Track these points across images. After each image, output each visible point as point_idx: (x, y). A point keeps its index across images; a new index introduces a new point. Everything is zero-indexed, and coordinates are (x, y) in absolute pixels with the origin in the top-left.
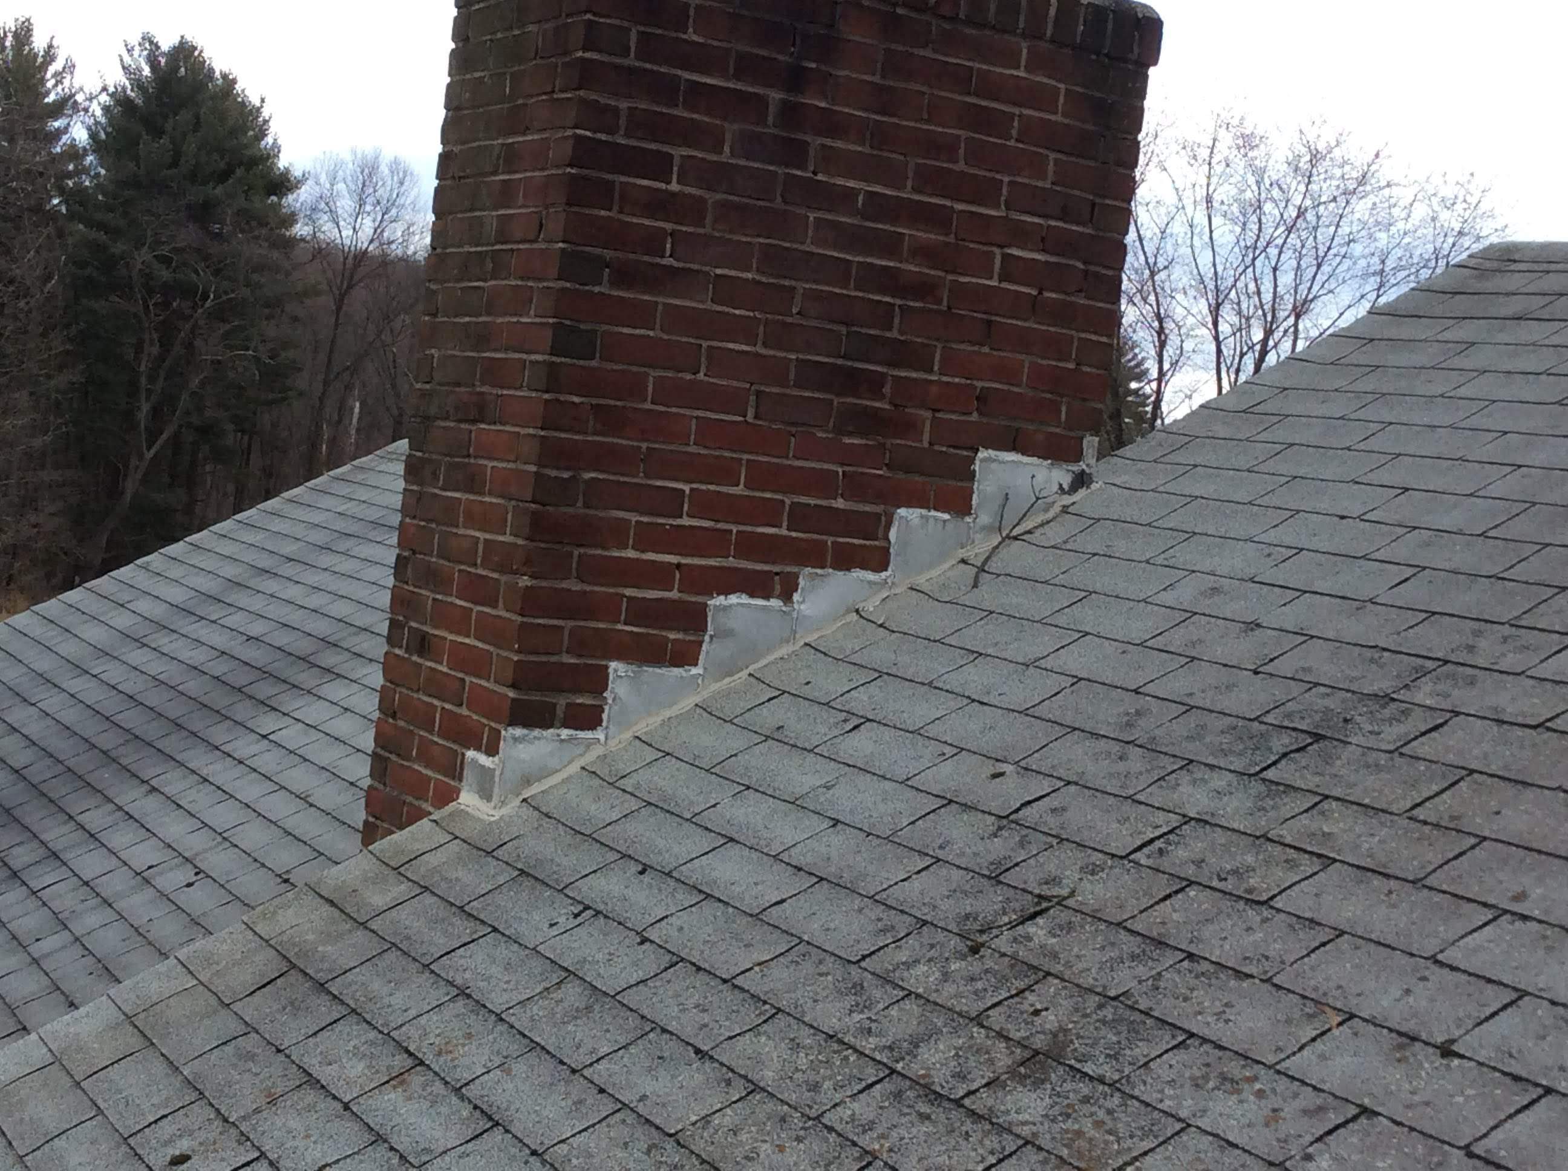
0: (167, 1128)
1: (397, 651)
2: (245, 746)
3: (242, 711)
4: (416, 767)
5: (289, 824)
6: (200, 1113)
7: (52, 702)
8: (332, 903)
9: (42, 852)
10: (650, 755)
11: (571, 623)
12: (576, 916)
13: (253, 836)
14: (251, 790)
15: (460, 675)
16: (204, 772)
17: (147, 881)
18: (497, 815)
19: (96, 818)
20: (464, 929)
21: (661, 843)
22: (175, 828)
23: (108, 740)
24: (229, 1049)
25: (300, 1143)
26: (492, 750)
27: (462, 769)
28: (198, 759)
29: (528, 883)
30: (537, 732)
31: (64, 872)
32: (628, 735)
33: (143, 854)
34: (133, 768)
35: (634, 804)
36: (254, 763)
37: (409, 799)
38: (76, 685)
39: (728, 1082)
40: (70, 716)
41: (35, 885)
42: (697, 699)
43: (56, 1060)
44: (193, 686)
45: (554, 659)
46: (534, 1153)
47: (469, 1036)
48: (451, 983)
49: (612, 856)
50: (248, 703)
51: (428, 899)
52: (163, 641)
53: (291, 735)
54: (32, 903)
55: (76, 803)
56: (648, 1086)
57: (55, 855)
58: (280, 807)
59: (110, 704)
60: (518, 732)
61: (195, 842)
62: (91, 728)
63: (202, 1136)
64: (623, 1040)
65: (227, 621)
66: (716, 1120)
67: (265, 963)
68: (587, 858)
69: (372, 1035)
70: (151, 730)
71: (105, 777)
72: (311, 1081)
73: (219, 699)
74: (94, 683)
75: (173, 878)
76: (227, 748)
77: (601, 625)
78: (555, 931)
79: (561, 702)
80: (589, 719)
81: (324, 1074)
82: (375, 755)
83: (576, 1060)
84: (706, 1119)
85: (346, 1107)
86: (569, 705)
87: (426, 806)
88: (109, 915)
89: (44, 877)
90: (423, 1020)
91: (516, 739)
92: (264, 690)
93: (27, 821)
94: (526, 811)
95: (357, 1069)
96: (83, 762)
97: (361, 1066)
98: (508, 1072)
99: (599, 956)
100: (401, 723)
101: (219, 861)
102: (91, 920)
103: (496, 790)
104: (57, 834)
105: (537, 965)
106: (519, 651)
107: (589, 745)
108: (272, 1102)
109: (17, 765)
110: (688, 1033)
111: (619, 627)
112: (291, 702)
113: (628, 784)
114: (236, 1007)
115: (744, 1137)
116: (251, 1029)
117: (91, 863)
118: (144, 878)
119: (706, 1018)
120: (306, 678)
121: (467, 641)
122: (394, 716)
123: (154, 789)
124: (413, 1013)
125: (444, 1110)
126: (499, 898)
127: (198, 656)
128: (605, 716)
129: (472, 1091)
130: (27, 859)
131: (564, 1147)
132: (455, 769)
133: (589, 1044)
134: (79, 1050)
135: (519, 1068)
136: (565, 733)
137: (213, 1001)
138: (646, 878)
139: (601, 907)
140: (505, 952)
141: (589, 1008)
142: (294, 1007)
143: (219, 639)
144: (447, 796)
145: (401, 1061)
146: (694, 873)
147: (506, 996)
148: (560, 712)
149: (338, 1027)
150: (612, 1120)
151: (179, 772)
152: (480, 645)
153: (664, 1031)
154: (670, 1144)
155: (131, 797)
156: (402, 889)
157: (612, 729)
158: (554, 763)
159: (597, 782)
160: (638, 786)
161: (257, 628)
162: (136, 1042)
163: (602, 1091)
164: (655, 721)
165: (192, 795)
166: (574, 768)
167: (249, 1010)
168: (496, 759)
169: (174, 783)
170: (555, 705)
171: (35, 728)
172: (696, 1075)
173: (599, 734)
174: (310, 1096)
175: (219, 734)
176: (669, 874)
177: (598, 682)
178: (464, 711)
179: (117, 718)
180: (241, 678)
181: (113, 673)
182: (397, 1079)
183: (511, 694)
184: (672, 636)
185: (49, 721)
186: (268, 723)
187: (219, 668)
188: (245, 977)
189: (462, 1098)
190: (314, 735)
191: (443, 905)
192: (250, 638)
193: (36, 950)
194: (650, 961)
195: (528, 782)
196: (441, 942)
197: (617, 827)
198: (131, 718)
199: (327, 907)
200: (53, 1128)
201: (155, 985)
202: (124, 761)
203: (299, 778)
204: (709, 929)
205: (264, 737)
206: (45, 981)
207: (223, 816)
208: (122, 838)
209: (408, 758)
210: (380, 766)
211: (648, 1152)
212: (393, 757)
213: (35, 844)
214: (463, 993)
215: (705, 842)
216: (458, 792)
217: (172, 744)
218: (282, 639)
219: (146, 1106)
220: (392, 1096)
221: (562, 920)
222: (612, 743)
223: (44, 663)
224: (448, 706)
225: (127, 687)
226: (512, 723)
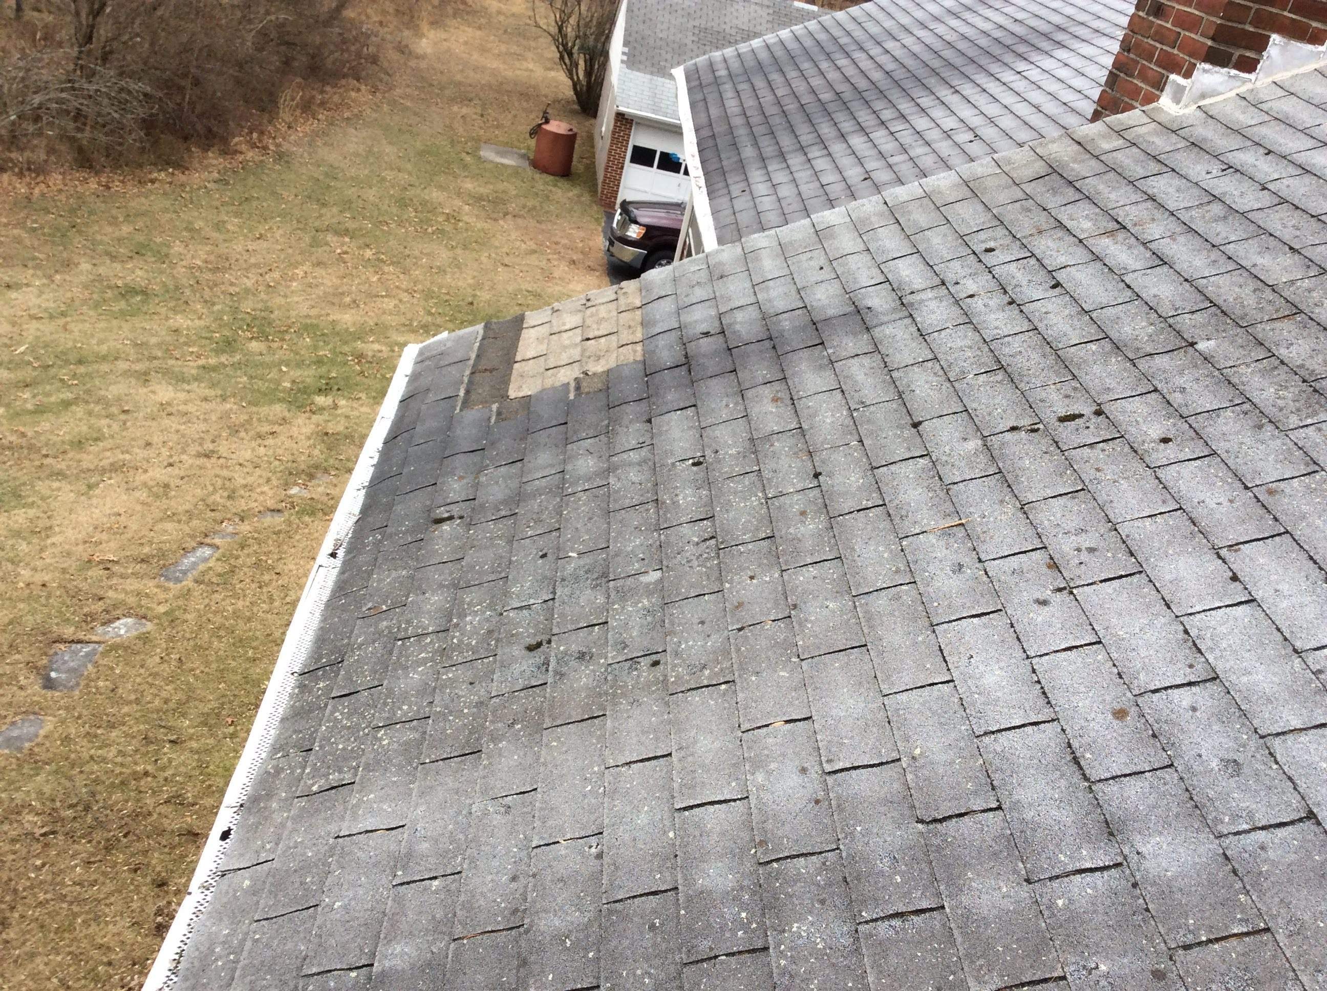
0: (982, 236)
1: (1141, 13)
2: (1008, 76)
3: (1008, 58)
4: (1135, 81)
5: (1027, 119)
6: (1001, 231)
7: (909, 41)
8: (1079, 143)
9: (897, 114)
10: (1281, 93)
11: (1257, 6)
12: (1223, 170)
13: (1007, 122)
14: (1008, 99)
15: (1178, 30)
16: (984, 86)
17: (949, 136)
18: (1181, 112)
19: (926, 101)
20: (1154, 167)
21: (1282, 141)
22: (966, 113)
23: (936, 63)
24: (1018, 205)
25: (1054, 254)
26: (1188, 75)
27: (1165, 84)
28: (981, 79)
29: (1196, 150)
30: (1217, 69)
31: (907, 126)
32: (1270, 80)
33: (949, 123)
34: (948, 80)
35: (1267, 118)
36: (1012, 85)
37: (1126, 99)
38: (921, 33)
39: (1308, 267)
40: (917, 48)
41: (893, 129)
42: (1317, 66)
43: (928, 196)
44: (983, 42)
45: (1240, 26)
46: (1186, 280)
47: (1153, 220)
48: (1145, 193)
49: (1249, 143)
50: (1012, 54)
51: (1134, 150)
52: (968, 15)
53: (1034, 74)
54: (890, 138)
55: (917, 92)
56: (1260, 261)
57: (903, 117)
58: (1022, 109)
59: (937, 45)
60: (1207, 66)
61: (976, 121)
62: (927, 56)
63: (1002, 242)
64: (1245, 236)
65: (1005, 10)
66: (1299, 283)
67: (1040, 168)
68: (1235, 142)
69: (1098, 210)
70: (958, 61)
71: (932, 82)
72: (1061, 225)
73: (997, 50)
74: (929, 33)
75: (963, 137)
76: (998, 76)
77: (1274, 10)
78: (1209, 176)
79: (1237, 53)
80: (1249, 66)
81: (1069, 224)
82: (1111, 72)
83: (1216, 241)
84: (1293, 282)
85: (1081, 241)
86: (1240, 56)
87: (1135, 104)
88: (927, 149)
89: (896, 126)
90: (1127, 208)
91: (1205, 71)
92: (1022, 49)
93: (890, 97)
94: (1199, 113)
95: (1087, 225)
96: (921, 72)
97: (1090, 224)
98: (1174, 240)
99: (1235, 193)
100: (1132, 56)
101: (988, 132)
102: (918, 150)
103: (1184, 98)
104: (905, 106)
105: (1196, 191)
106: (1222, 18)
107: (1245, 81)
108: (1040, 232)
109: (887, 69)
110: (1286, 238)
111: (1286, 13)
112: (1035, 57)
113: (1264, 107)
114: (1023, 186)
115: (1315, 294)
116: (1028, 197)
117: (921, 123)
118: (947, 135)
119: (1298, 233)
120: (1045, 45)
121: (1189, 10)
122: (1129, 51)
123: (957, 91)
124: (1121, 203)
125: (1136, 252)
126: (1178, 156)
127: (987, 26)
128: (1259, 67)
129: (1153, 246)
130: (890, 117)
131: (1205, 281)
132: (1160, 85)
133: (1224, 235)
134: (940, 192)
135: (1182, 239)
136: (1234, 72)
137: (1010, 181)
138: (1269, 157)
139: (1239, 168)
140: (1177, 182)
141: (1225, 218)
142: (1055, 191)
143: (1000, 19)
144: (1151, 99)
145: (1113, 225)
146: (1301, 158)
147: (1176, 204)
148: (1234, 58)
149: (1078, 204)
150: (1234, 273)
151: (971, 85)
152: (1197, 13)
153: (1271, 235)
154: (1268, 290)
155: (944, 93)
156: (1120, 143)
157: (1261, 75)
158: (1221, 89)
159: (1244, 103)
160: (1271, 109)
161: (1020, 16)
162: (969, 194)
163: (1230, 258)
164: (1288, 74)
165: (977, 97)
166: (1233, 94)
167: (1028, 188)
168: (1189, 80)
169: (968, 90)
170: (1232, 54)
171: (898, 53)
172: (1289, 260)
173: (1252, 76)
174: (1060, 233)
175: (994, 68)
176: (1284, 157)
177: (1261, 44)
178: (1175, 51)
179: (941, 53)
180: (1009, 41)
181: (941, 29)
182: (1110, 233)
183: (1210, 43)
184: (1315, 24)
185: (906, 50)
186: (1021, 66)
187: (998, 34)
188: (1029, 173)
189: (1147, 248)
190: (1046, 76)
191: (1143, 154)
192: (1016, 20)
193: (891, 160)
194: (1266, 199)
195: (1203, 96)
196: (1141, 172)
197: (1255, 129)
198: (948, 54)
199: (1076, 147)
200: (925, 225)
201: (980, 169)
202: (943, 75)
203: (1036, 97)
204: (1307, 189)
205: (1019, 73)
206: (894, 176)
207: (992, 110)
208: (938, 113)
209: (1132, 76)
210: (1112, 80)
211: (1255, 291)
212: (1122, 75)
213: (894, 110)
214: (1152, 198)
215: (1310, 143)
216: (1158, 98)
217: (969, 70)
218: (1034, 23)
219: (972, 224)
220: (1106, 241)
221: (1214, 171)
222: (1258, 84)
223: (905, 20)
224: (1165, 48)
225: (947, 38)
226: (1205, 60)
